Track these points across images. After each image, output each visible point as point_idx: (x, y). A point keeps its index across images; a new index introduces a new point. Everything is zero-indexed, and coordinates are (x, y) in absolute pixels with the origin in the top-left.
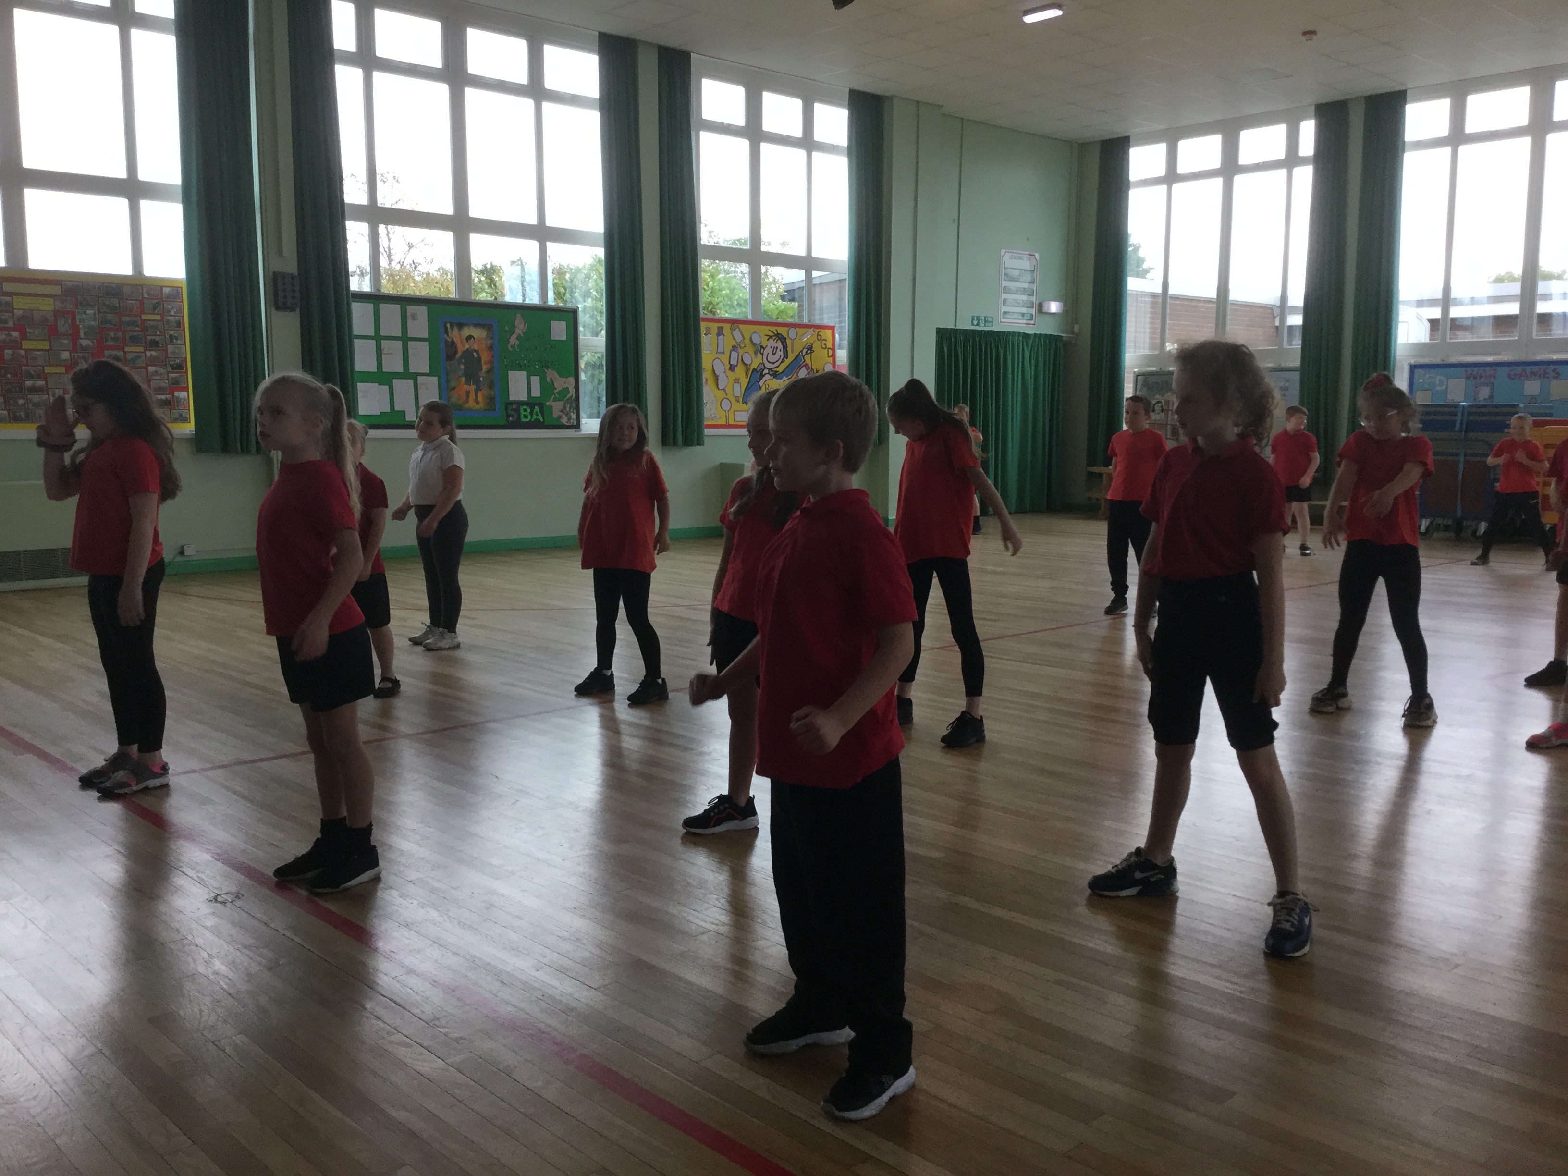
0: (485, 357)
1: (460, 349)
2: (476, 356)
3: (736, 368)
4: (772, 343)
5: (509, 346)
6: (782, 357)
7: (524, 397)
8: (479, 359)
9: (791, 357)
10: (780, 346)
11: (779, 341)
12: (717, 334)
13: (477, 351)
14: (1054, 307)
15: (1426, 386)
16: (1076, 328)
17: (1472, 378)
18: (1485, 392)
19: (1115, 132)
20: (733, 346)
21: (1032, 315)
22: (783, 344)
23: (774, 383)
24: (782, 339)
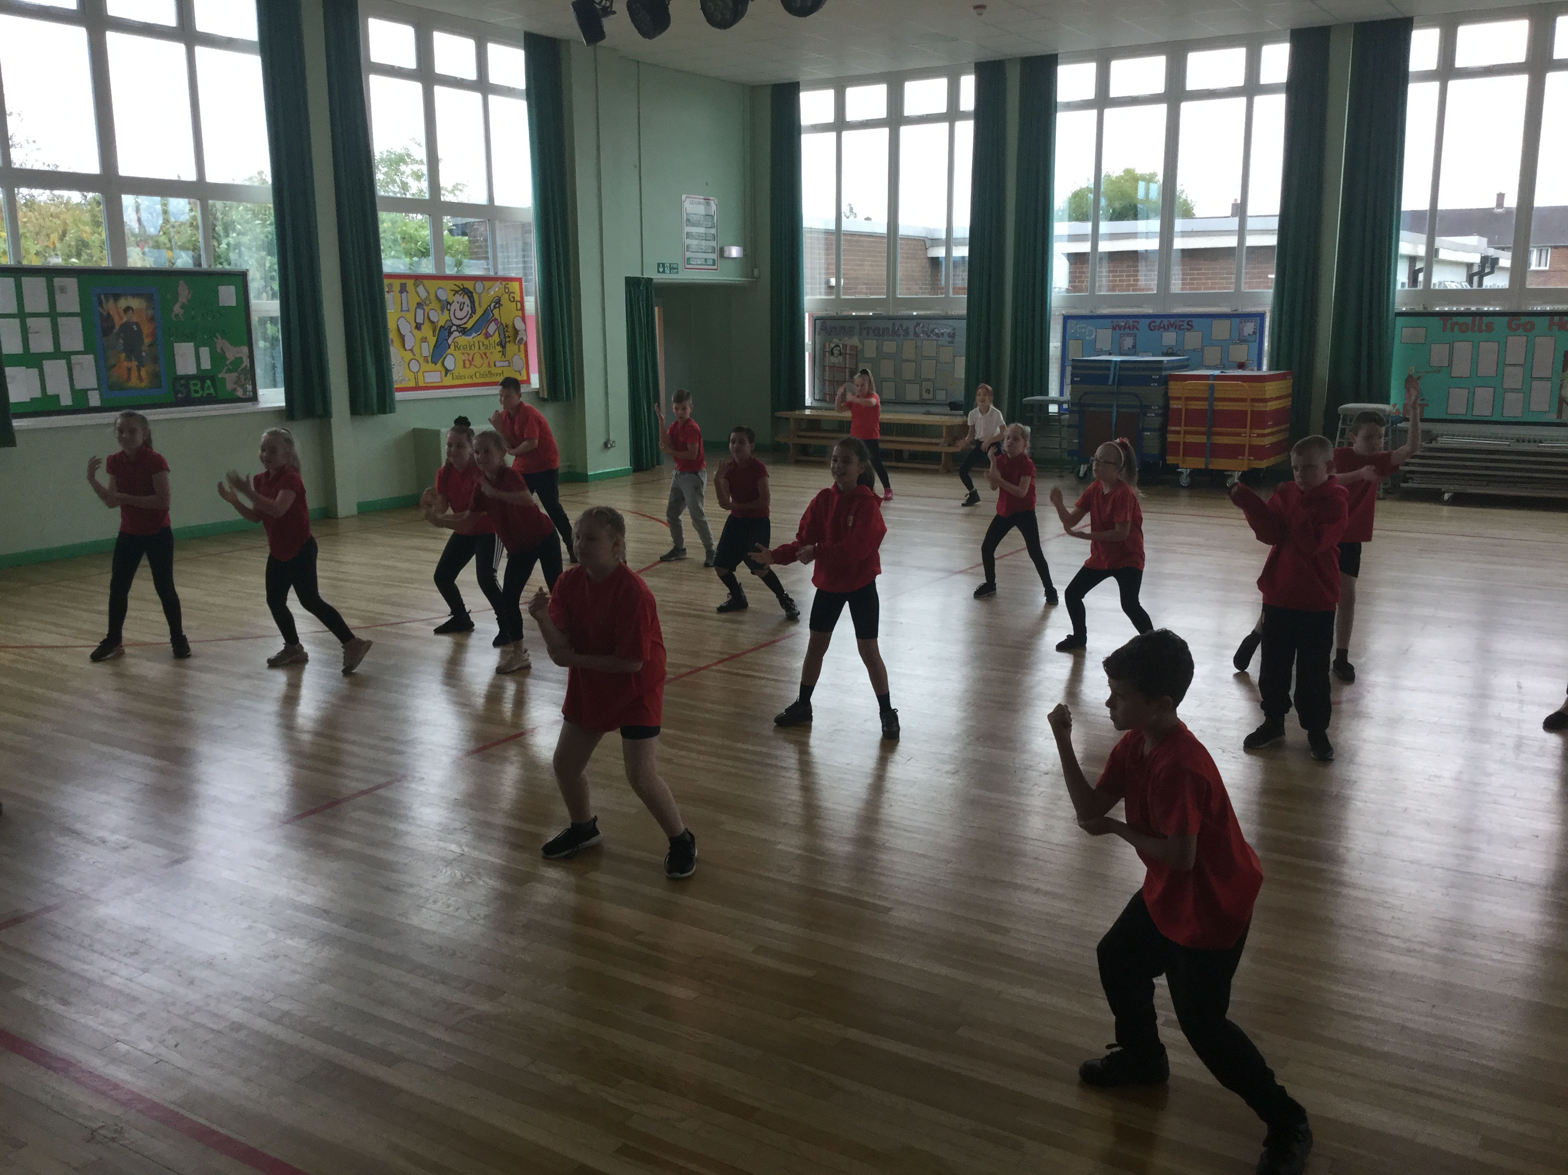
0: (146, 329)
1: (118, 322)
2: (136, 329)
3: (422, 327)
4: (458, 298)
5: (173, 316)
6: (470, 312)
7: (192, 370)
8: (140, 332)
9: (479, 312)
10: (468, 302)
11: (466, 296)
12: (401, 292)
13: (137, 324)
14: (735, 252)
15: (1078, 336)
16: (756, 272)
17: (1117, 329)
18: (1128, 342)
19: (785, 77)
20: (418, 304)
21: (714, 260)
22: (469, 298)
23: (463, 340)
24: (468, 293)
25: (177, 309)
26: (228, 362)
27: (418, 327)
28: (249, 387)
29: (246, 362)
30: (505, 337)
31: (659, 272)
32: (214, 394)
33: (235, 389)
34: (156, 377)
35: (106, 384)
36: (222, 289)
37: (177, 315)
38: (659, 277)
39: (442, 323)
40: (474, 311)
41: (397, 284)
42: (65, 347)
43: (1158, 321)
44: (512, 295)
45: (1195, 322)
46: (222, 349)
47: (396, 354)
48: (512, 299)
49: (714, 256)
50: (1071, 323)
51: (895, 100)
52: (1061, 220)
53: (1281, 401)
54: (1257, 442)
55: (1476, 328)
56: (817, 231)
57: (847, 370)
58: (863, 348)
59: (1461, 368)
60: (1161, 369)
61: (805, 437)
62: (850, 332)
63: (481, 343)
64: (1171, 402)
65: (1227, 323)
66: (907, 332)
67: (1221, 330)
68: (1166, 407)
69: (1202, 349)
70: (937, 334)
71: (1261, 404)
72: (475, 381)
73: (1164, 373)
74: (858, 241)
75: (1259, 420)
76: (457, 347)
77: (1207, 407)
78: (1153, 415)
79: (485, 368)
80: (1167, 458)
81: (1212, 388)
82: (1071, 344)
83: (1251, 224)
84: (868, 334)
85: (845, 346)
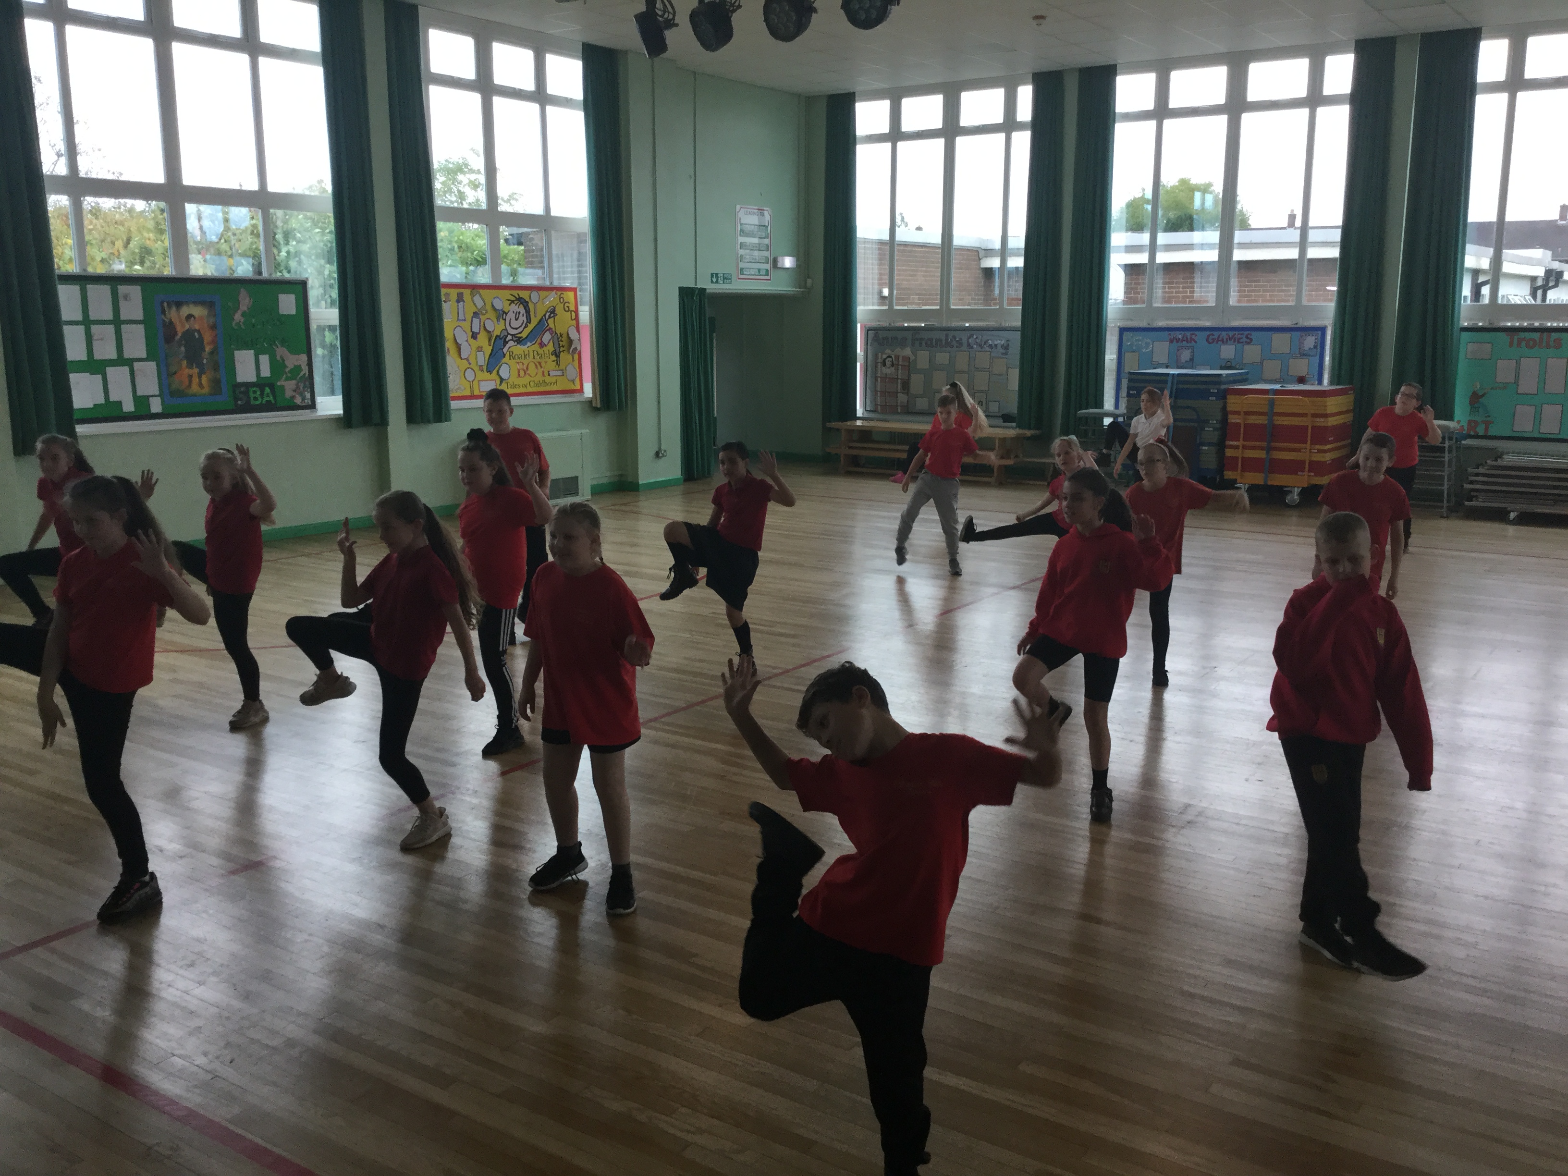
0: (207, 337)
1: (180, 330)
2: (197, 337)
3: (478, 336)
4: (514, 308)
5: (234, 324)
6: (525, 321)
7: (253, 378)
8: (201, 338)
9: (534, 322)
10: (523, 311)
11: (521, 305)
12: (458, 301)
13: (198, 331)
14: (788, 262)
15: (1134, 348)
16: (809, 281)
17: (1175, 342)
18: (1186, 355)
19: (841, 86)
20: (475, 313)
21: (767, 270)
22: (525, 308)
23: (519, 349)
24: (524, 303)
25: (238, 317)
26: (287, 370)
27: (474, 336)
28: (308, 395)
29: (305, 370)
30: (560, 347)
31: (712, 282)
32: (273, 402)
33: (293, 397)
34: (216, 384)
35: (168, 391)
36: (282, 297)
37: (238, 324)
38: (712, 288)
39: (497, 332)
40: (529, 320)
41: (454, 293)
42: (127, 355)
43: (1216, 334)
44: (567, 305)
45: (1254, 335)
46: (281, 357)
47: (452, 362)
48: (567, 309)
49: (767, 266)
50: (1126, 335)
51: (952, 110)
52: (1119, 230)
53: (1342, 416)
54: (1317, 458)
55: (1544, 344)
56: (872, 241)
57: (899, 381)
58: (916, 359)
59: (1528, 384)
60: (1220, 383)
61: (856, 448)
62: (903, 343)
63: (535, 352)
64: (1230, 416)
65: (1287, 336)
66: (960, 344)
67: (1281, 342)
68: (1224, 421)
69: (1262, 363)
70: (990, 346)
71: (1322, 420)
72: (530, 390)
73: (1223, 387)
74: (910, 252)
75: (1320, 435)
76: (512, 357)
77: (1266, 422)
78: (1211, 429)
79: (539, 378)
80: (1225, 473)
81: (1272, 403)
82: (1128, 356)
83: (1313, 236)
84: (921, 344)
85: (897, 357)
